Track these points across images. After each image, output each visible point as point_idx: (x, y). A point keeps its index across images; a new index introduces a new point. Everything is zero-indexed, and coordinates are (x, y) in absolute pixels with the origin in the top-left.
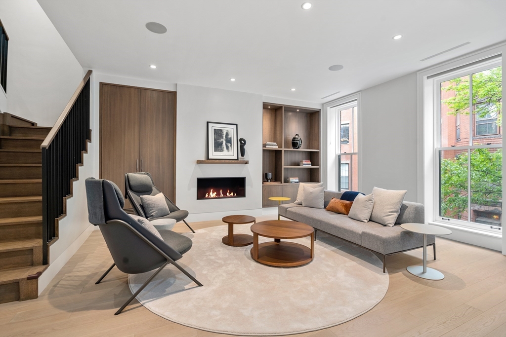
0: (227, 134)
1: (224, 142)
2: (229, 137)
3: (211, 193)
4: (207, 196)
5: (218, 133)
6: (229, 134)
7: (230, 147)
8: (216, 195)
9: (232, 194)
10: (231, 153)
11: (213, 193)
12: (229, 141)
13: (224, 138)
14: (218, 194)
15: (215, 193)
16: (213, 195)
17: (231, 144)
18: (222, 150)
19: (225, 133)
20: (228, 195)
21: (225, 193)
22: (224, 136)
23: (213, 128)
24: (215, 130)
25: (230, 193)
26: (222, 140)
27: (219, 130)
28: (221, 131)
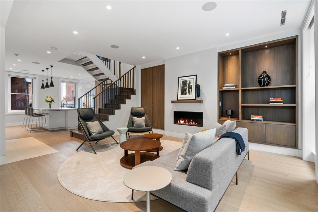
0: (190, 83)
1: (187, 88)
2: (191, 84)
3: (181, 121)
4: (178, 122)
5: (184, 83)
6: (191, 82)
7: (191, 91)
8: (184, 122)
9: (194, 123)
10: (191, 96)
11: (182, 121)
12: (190, 87)
13: (188, 86)
14: (185, 122)
15: (183, 121)
16: (182, 122)
17: (191, 89)
18: (186, 94)
19: (188, 82)
20: (191, 123)
21: (189, 122)
22: (188, 84)
23: (182, 80)
24: (182, 81)
25: (193, 122)
26: (186, 87)
27: (185, 81)
28: (186, 81)
